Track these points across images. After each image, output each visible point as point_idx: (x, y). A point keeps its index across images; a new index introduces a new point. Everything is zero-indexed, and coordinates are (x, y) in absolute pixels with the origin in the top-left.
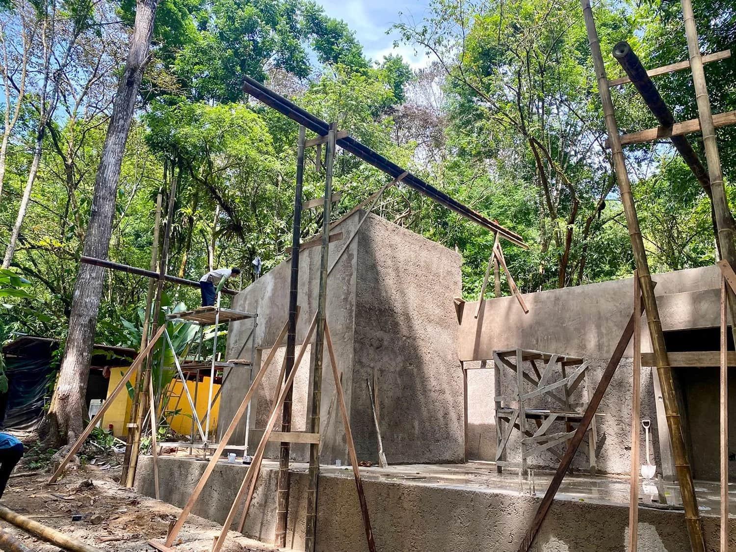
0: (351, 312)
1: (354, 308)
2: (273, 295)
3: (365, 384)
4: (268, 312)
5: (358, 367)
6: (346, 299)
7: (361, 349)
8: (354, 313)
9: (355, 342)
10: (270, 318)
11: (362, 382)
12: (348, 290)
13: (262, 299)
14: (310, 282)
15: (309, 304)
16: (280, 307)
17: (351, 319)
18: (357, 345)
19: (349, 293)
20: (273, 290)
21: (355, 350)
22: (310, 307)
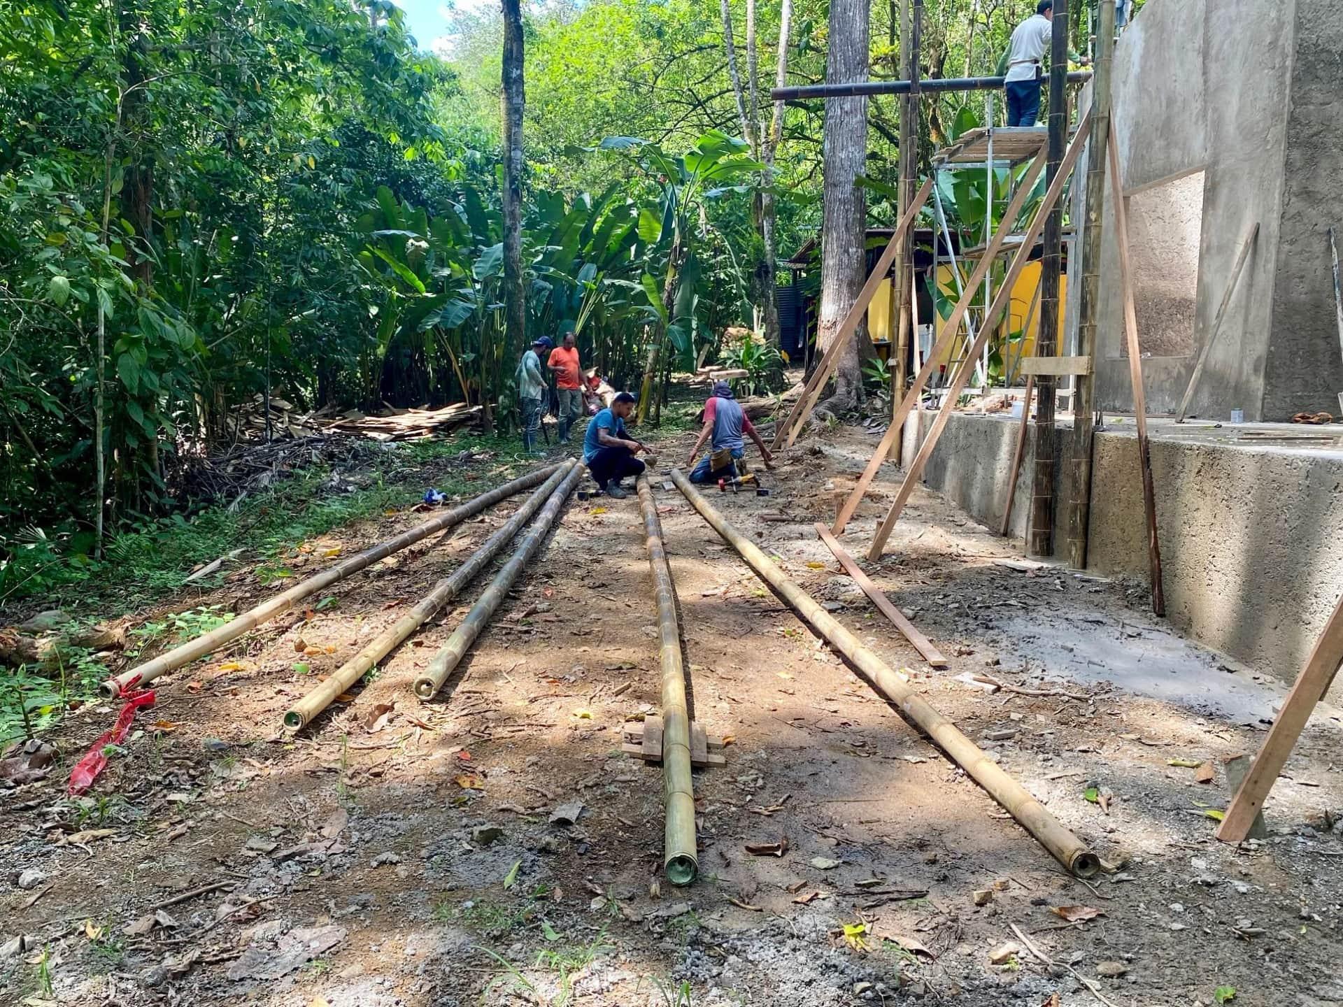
0: (1283, 75)
1: (1289, 63)
2: (1143, 68)
3: (1324, 244)
4: (1133, 111)
5: (1297, 205)
6: (1273, 44)
7: (1312, 162)
8: (1288, 75)
9: (1290, 146)
10: (1137, 124)
11: (1315, 240)
12: (1278, 20)
13: (1125, 83)
14: (1207, 20)
15: (1204, 73)
16: (1154, 94)
17: (1281, 93)
18: (1296, 154)
19: (1281, 25)
20: (1142, 57)
21: (1288, 164)
22: (1205, 82)
